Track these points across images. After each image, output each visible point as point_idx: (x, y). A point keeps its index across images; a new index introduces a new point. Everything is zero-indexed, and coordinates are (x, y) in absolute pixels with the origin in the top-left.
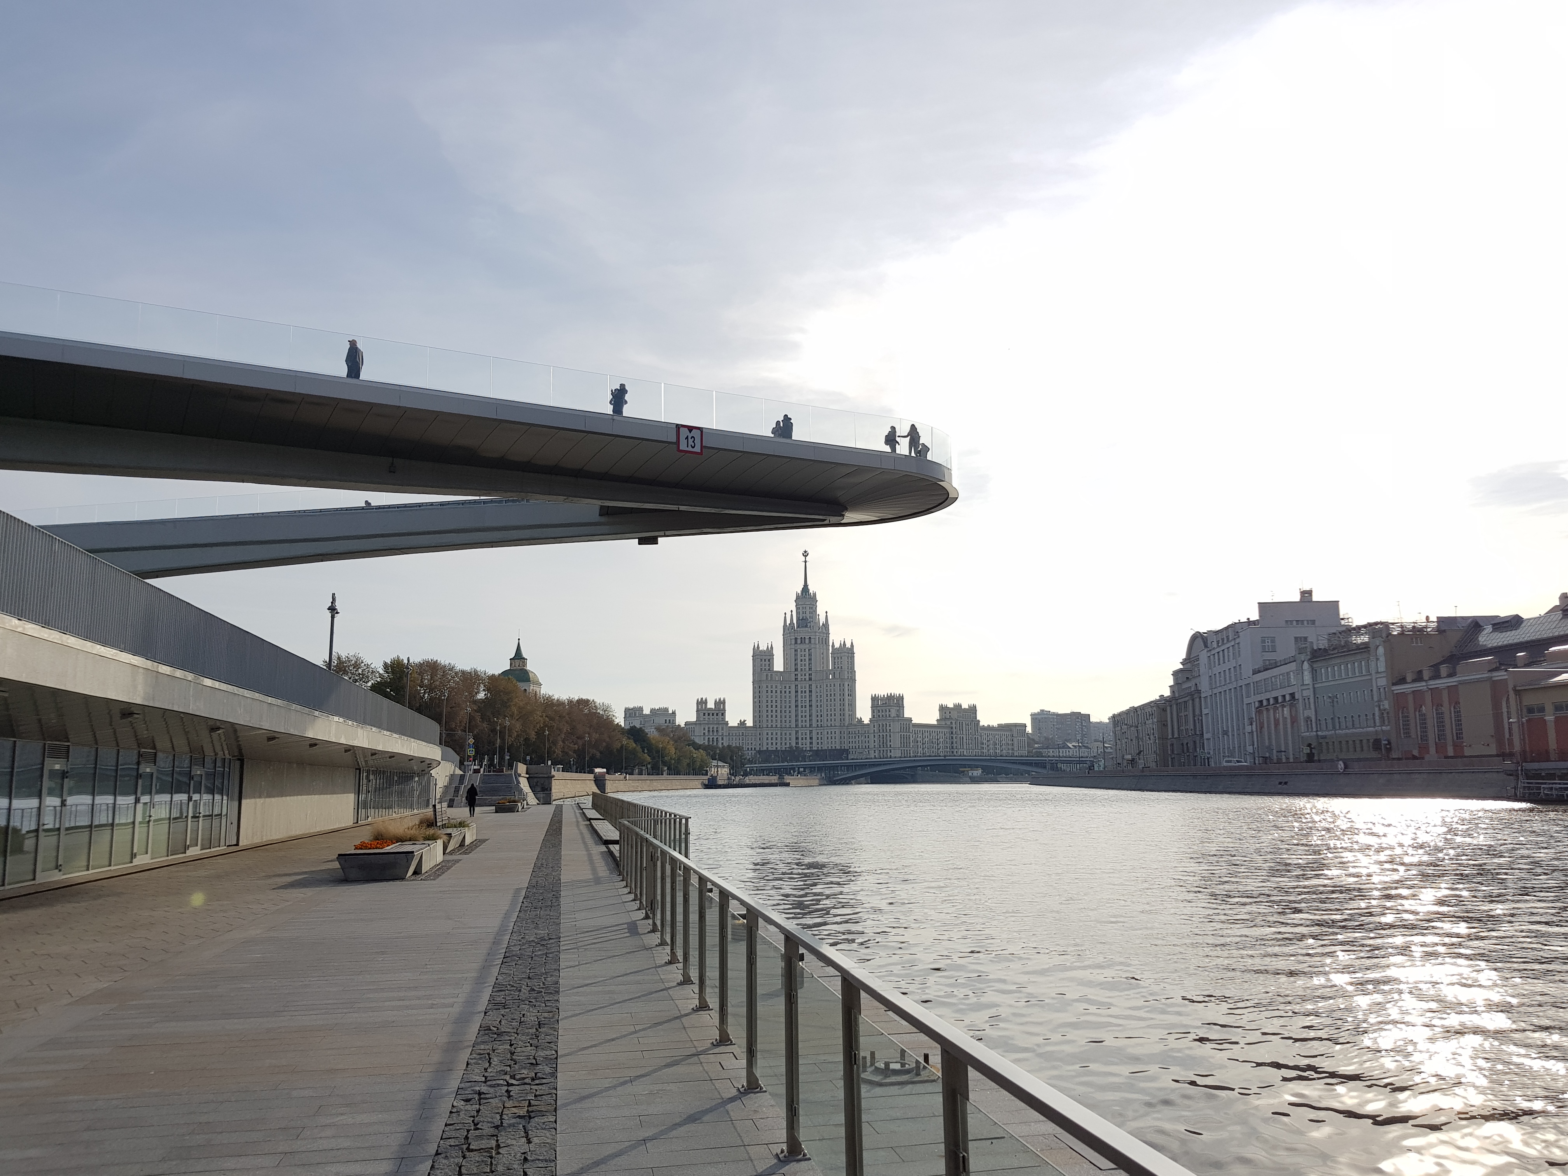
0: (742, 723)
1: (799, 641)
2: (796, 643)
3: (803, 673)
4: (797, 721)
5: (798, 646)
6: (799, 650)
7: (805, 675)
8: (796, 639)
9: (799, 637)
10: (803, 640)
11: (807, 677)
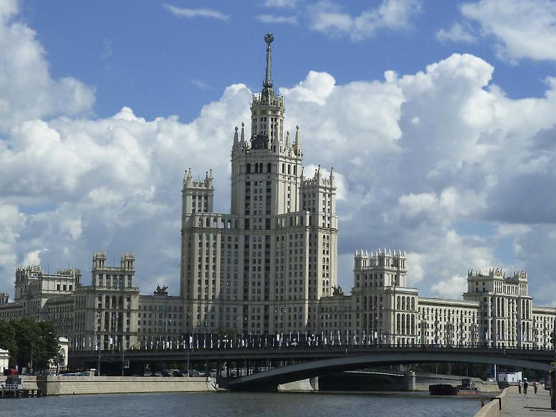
0: (161, 292)
1: (253, 169)
2: (248, 171)
3: (258, 216)
4: (246, 291)
5: (253, 178)
6: (252, 183)
7: (260, 220)
8: (248, 166)
9: (253, 164)
10: (259, 168)
11: (263, 224)
